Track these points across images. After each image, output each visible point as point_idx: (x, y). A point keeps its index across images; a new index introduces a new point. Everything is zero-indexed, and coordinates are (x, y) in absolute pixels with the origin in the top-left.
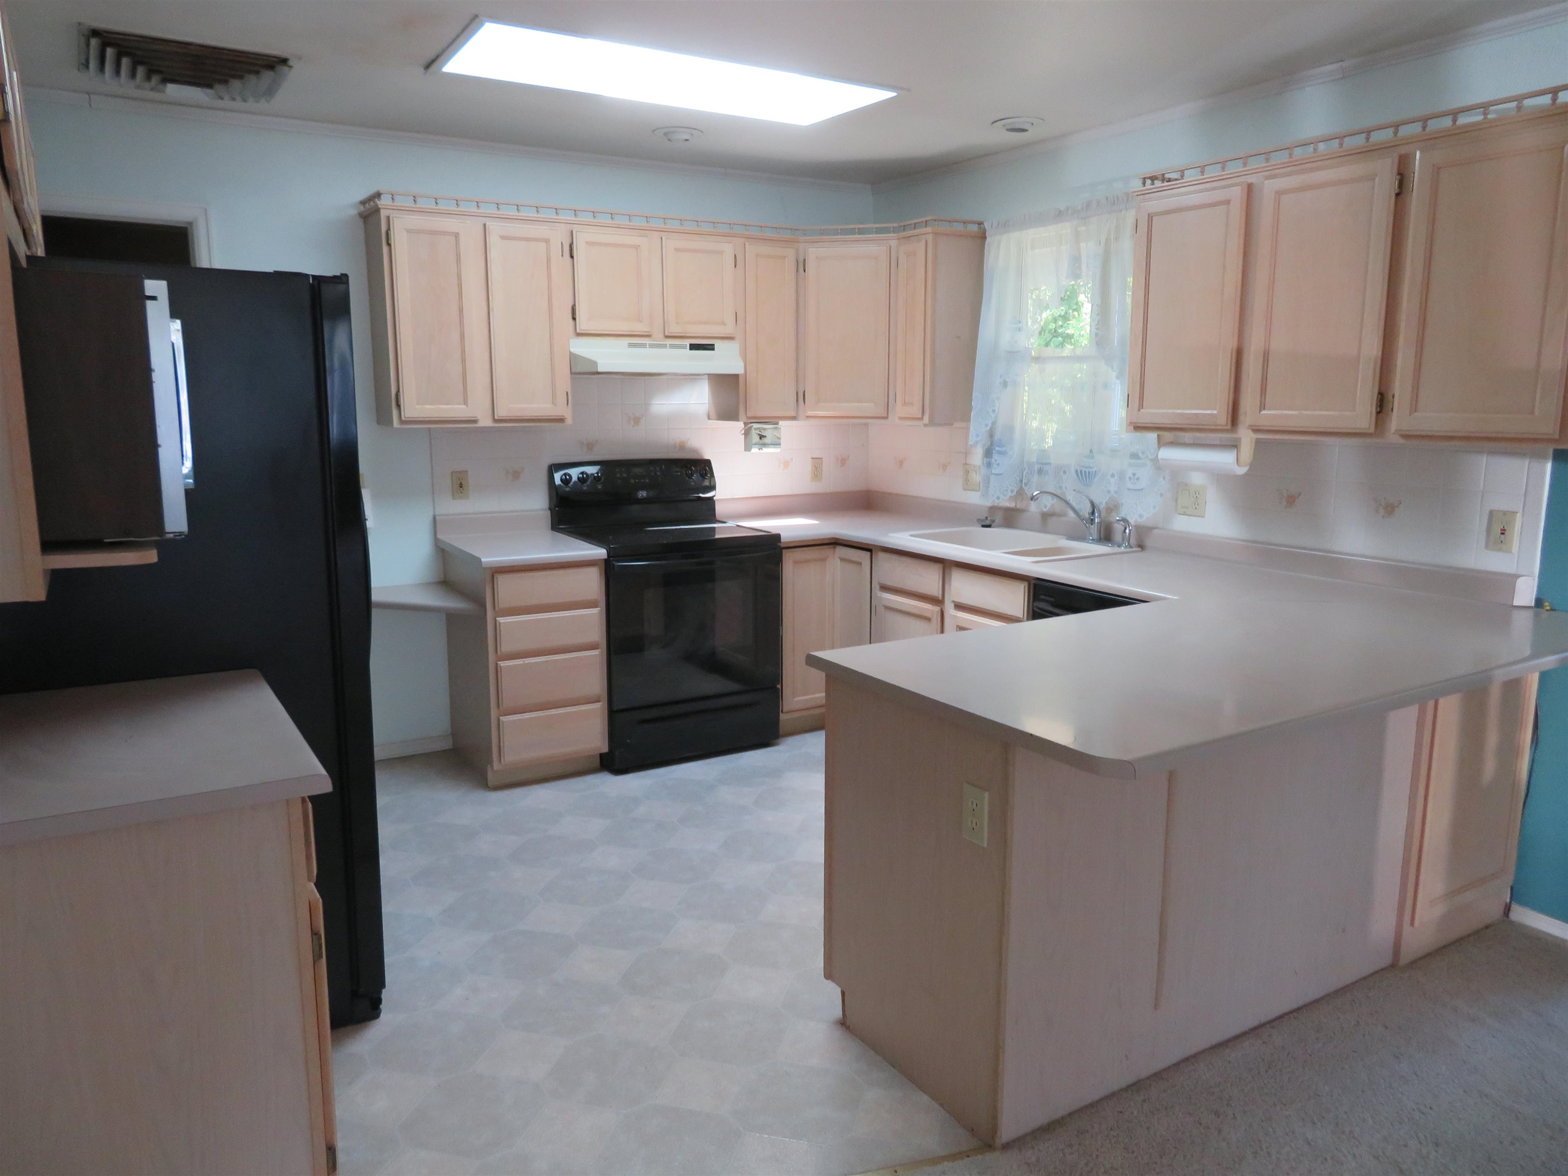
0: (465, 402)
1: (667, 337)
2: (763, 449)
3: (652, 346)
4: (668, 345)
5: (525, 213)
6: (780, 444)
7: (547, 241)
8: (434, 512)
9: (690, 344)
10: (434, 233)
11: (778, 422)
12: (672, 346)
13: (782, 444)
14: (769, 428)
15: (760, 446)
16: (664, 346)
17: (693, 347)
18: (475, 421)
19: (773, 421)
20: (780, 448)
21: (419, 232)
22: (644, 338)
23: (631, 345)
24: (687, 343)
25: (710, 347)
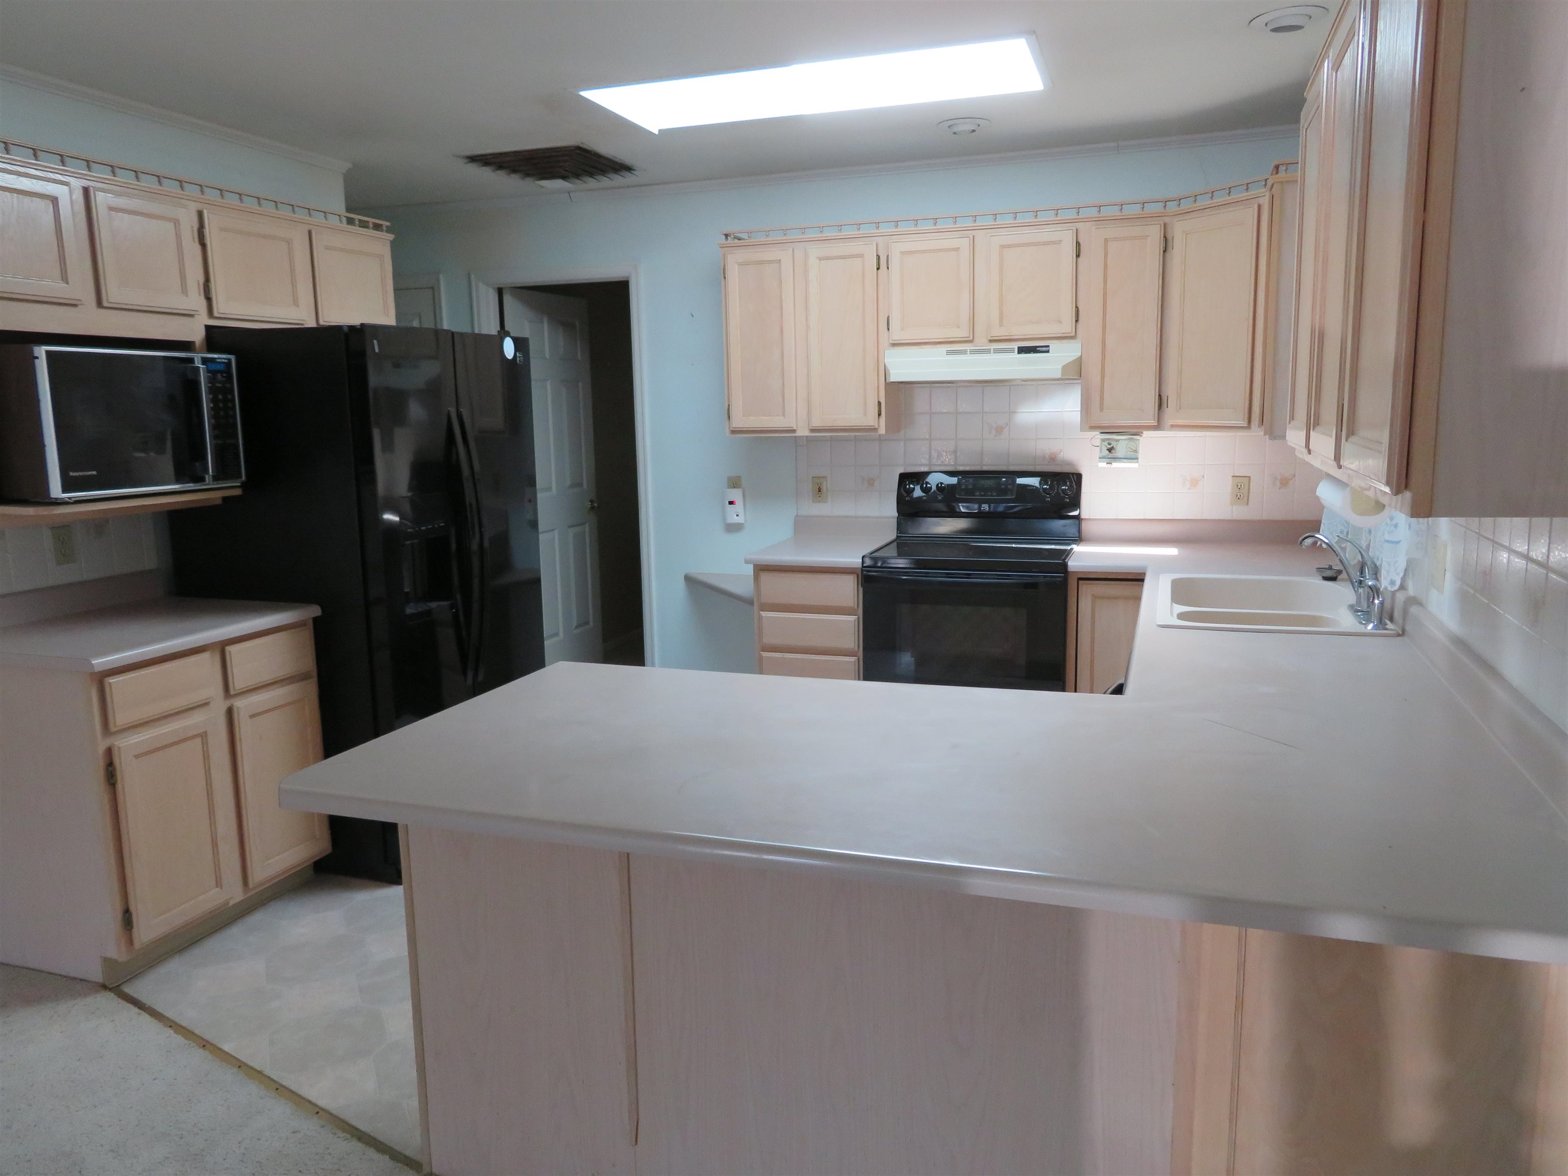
0: (784, 415)
1: (991, 341)
2: (1113, 464)
3: (973, 352)
4: (992, 350)
5: (848, 232)
6: (1137, 459)
7: (861, 256)
8: (797, 513)
9: (1018, 347)
10: (761, 262)
11: (1142, 433)
12: (997, 351)
13: (1139, 458)
14: (1123, 439)
15: (1109, 461)
16: (988, 351)
17: (1022, 350)
18: (794, 431)
19: (1135, 431)
20: (1137, 462)
21: (748, 264)
22: (964, 345)
23: (949, 353)
24: (1016, 346)
25: (1045, 350)
